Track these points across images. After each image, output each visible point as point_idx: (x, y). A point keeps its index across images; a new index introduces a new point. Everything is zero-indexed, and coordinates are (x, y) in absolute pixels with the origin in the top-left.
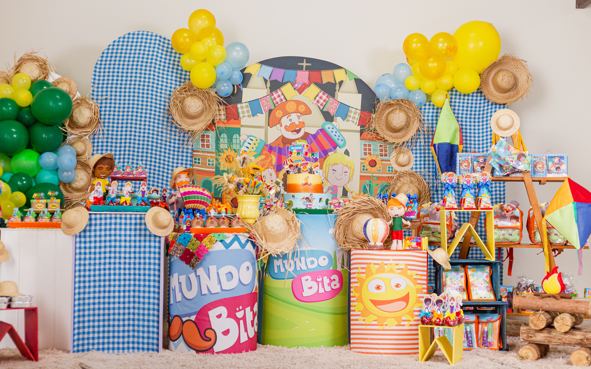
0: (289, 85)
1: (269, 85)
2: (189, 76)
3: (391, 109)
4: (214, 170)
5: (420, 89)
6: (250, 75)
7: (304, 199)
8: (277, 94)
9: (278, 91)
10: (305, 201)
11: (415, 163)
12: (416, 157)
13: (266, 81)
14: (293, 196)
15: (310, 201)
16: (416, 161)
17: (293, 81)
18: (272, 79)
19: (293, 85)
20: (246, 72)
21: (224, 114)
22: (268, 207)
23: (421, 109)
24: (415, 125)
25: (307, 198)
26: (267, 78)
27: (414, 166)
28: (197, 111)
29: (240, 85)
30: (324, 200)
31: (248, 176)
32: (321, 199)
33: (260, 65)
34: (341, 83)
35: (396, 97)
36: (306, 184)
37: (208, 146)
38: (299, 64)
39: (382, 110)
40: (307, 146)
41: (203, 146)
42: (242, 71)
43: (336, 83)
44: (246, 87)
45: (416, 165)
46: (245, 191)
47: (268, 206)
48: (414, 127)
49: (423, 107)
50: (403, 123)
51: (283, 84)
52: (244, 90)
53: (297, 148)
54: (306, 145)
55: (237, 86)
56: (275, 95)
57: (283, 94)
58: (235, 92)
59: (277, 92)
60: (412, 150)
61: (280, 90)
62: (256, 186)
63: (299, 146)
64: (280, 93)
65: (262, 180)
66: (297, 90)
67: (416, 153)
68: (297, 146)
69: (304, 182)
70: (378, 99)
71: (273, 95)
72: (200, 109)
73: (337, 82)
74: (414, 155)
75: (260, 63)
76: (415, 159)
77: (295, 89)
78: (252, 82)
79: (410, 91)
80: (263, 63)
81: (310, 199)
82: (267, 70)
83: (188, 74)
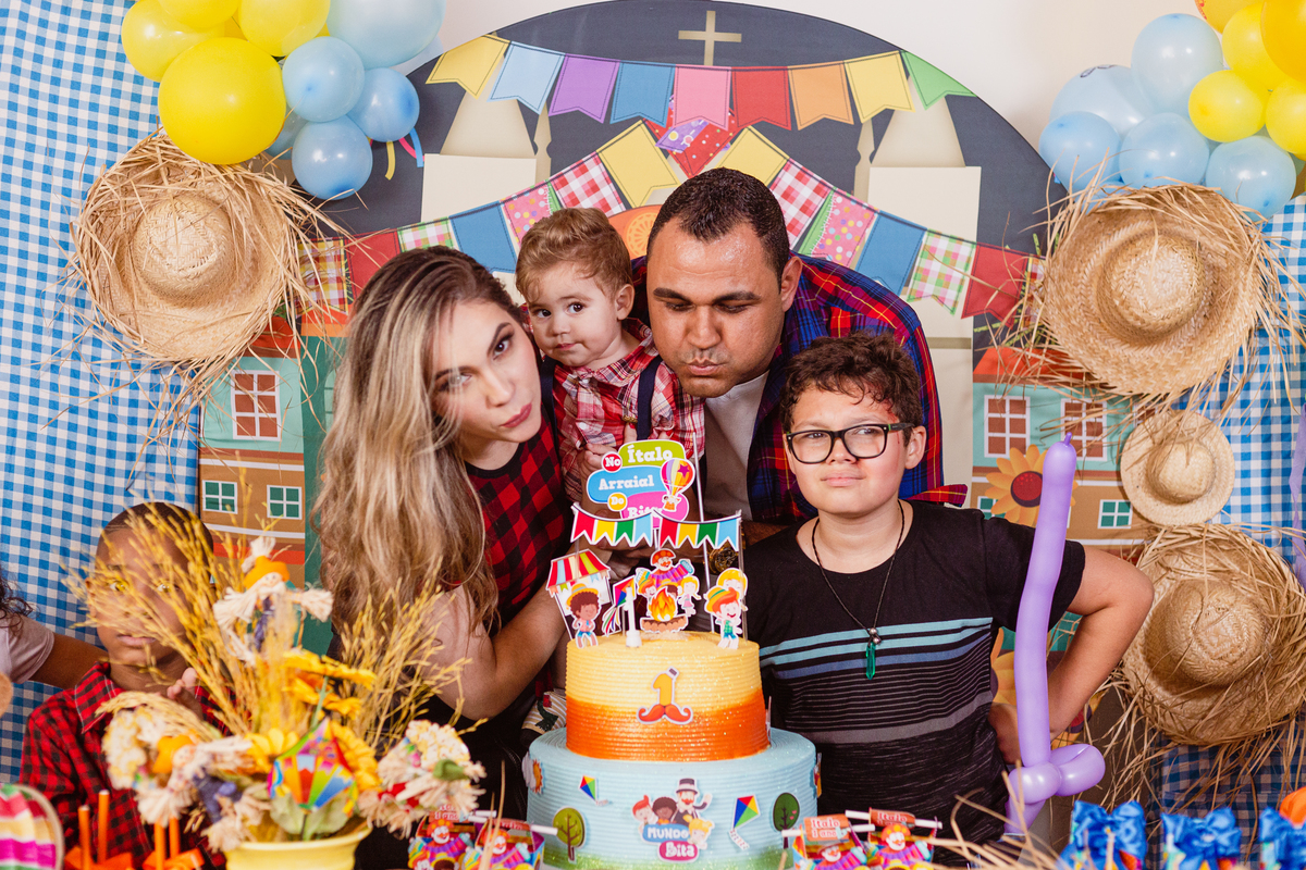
0: (640, 134)
1: (543, 135)
2: (154, 101)
3: (1122, 235)
4: (302, 536)
5: (1263, 132)
6: (455, 93)
7: (648, 811)
8: (584, 179)
9: (589, 162)
10: (653, 819)
11: (1238, 483)
12: (1246, 457)
13: (530, 118)
14: (585, 786)
15: (680, 820)
16: (1246, 474)
17: (657, 116)
18: (561, 107)
19: (657, 133)
20: (435, 78)
21: (339, 280)
22: (442, 856)
23: (1268, 228)
24: (1246, 307)
25: (664, 805)
26: (537, 103)
27: (1237, 501)
28: (200, 269)
29: (408, 138)
30: (763, 808)
31: (286, 713)
32: (743, 804)
33: (500, 45)
34: (883, 120)
35: (1147, 176)
36: (660, 711)
37: (269, 428)
38: (684, 35)
39: (1080, 240)
40: (683, 470)
41: (246, 425)
42: (418, 77)
43: (858, 125)
44: (437, 149)
45: (1246, 491)
46: (255, 821)
47: (441, 847)
48: (1236, 317)
49: (1279, 219)
50: (1184, 303)
51: (609, 130)
52: (431, 164)
53: (628, 484)
54: (676, 467)
55: (397, 144)
56: (576, 184)
57: (610, 179)
58: (389, 175)
59: (584, 170)
60: (1227, 423)
61: (599, 161)
62: (315, 793)
63: (641, 472)
64: (595, 172)
65: (344, 762)
66: (677, 157)
67: (1246, 439)
68: (628, 474)
69: (650, 701)
70: (1060, 191)
71: (564, 183)
72: (213, 258)
73: (867, 114)
74: (1237, 448)
75: (503, 33)
76: (1239, 465)
77: (666, 153)
78: (467, 126)
79: (1213, 145)
80: (516, 33)
81: (681, 807)
82: (537, 68)
83: (147, 91)
